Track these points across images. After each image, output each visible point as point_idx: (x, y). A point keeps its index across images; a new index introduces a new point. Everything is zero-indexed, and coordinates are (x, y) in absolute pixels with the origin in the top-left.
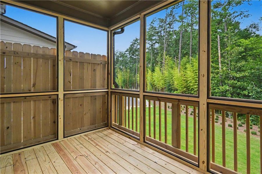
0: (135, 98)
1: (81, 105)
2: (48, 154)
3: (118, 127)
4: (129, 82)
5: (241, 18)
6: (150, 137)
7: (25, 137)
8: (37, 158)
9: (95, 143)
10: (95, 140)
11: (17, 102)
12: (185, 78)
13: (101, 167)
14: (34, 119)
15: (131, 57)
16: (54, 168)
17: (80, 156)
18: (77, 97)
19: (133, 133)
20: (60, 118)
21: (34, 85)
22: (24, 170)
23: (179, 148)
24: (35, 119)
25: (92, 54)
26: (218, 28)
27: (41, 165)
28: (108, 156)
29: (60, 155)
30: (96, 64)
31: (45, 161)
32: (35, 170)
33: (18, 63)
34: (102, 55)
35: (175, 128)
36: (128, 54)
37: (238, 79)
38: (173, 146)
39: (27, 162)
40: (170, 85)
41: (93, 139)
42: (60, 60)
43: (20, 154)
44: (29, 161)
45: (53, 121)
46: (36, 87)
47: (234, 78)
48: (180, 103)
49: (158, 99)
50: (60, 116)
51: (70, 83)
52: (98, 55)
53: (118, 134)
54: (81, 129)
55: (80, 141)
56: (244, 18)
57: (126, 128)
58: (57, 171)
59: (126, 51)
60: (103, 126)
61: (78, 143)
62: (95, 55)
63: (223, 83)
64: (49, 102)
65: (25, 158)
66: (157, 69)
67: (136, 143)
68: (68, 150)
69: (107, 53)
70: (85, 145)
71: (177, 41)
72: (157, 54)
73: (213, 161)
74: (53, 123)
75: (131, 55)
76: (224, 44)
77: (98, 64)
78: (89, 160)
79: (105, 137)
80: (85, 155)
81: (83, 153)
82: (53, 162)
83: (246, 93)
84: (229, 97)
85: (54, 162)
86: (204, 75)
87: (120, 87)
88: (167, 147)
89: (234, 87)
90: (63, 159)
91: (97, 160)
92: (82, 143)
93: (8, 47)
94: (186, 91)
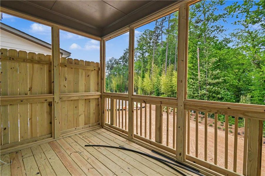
0: (125, 101)
1: (76, 107)
2: (44, 152)
3: (110, 127)
4: (122, 86)
5: (217, 33)
6: (137, 135)
7: (22, 137)
8: (33, 155)
9: (89, 141)
10: (88, 138)
11: (13, 105)
12: (171, 84)
13: (93, 161)
14: (30, 120)
15: (124, 65)
16: (50, 164)
17: (75, 153)
18: (72, 100)
19: (123, 131)
20: (56, 119)
21: (30, 89)
22: (21, 166)
23: (161, 143)
24: (32, 120)
25: (86, 61)
26: (198, 41)
27: (37, 162)
28: (100, 152)
29: (56, 152)
30: (90, 70)
31: (41, 158)
32: (31, 166)
33: (14, 68)
34: (95, 62)
35: (158, 126)
36: (121, 61)
37: (214, 85)
38: (156, 141)
39: (24, 159)
40: (158, 90)
41: (86, 137)
42: (55, 67)
43: (17, 153)
44: (26, 158)
45: (49, 122)
46: (32, 91)
47: (210, 84)
48: (162, 105)
49: (144, 101)
50: (56, 117)
51: (65, 87)
52: (92, 62)
53: (110, 132)
54: (76, 129)
55: (75, 139)
56: (219, 32)
57: (116, 127)
58: (52, 166)
59: (120, 59)
60: (97, 125)
61: (73, 141)
62: (88, 62)
63: (201, 88)
64: (46, 105)
65: (22, 156)
66: (147, 75)
67: (125, 140)
68: (63, 147)
69: (100, 61)
70: (79, 142)
71: (164, 52)
72: (147, 62)
73: (188, 153)
74: (50, 124)
75: (124, 63)
76: (203, 55)
77: (92, 70)
78: (82, 156)
79: (98, 135)
80: (79, 152)
81: (77, 150)
82: (48, 159)
83: (220, 96)
84: (205, 100)
85: (50, 159)
86: (182, 81)
87: (114, 91)
88: (151, 143)
89: (210, 92)
90: (58, 155)
91: (89, 155)
92: (76, 140)
93: (3, 53)
94: (171, 95)
